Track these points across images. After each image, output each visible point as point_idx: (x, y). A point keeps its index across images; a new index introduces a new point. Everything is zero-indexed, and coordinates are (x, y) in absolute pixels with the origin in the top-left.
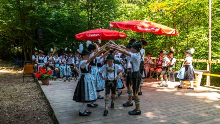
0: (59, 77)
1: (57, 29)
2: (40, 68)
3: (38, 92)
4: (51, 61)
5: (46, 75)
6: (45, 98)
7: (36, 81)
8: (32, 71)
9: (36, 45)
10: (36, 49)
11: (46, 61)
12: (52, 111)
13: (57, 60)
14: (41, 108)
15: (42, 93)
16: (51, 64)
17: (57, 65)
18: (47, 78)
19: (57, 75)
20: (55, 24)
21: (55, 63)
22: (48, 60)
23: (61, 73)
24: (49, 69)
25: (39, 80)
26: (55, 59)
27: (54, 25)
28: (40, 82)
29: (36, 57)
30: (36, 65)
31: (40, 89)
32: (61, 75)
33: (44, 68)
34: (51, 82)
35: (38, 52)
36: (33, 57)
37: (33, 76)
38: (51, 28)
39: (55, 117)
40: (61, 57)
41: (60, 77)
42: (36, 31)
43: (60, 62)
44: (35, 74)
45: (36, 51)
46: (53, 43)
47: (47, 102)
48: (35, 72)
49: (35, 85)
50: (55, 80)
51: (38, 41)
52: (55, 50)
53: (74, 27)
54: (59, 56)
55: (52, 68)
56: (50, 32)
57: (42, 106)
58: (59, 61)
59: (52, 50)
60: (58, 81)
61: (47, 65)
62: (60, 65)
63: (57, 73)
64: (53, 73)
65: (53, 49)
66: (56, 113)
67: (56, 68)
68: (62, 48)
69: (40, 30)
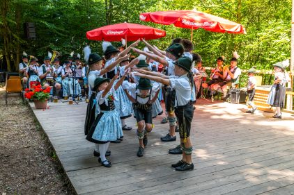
0: (61, 96)
1: (57, 24)
2: (32, 83)
3: (30, 121)
4: (48, 73)
5: (41, 94)
6: (41, 130)
7: (26, 104)
8: (20, 89)
9: (24, 47)
10: (25, 54)
11: (41, 73)
12: (52, 149)
13: (59, 70)
14: (35, 144)
15: (36, 121)
16: (49, 77)
17: (59, 79)
18: (42, 98)
19: (59, 94)
20: (55, 16)
21: (54, 77)
22: (44, 72)
23: (64, 90)
24: (46, 85)
25: (30, 101)
26: (54, 70)
27: (52, 17)
28: (32, 105)
29: (25, 66)
30: (25, 78)
31: (33, 115)
32: (65, 94)
33: (38, 83)
34: (49, 104)
35: (29, 58)
36: (21, 67)
37: (22, 96)
38: (48, 22)
39: (57, 158)
40: (65, 66)
41: (63, 98)
42: (25, 25)
43: (63, 73)
44: (25, 92)
45: (25, 57)
46: (51, 45)
47: (45, 136)
48: (23, 89)
49: (24, 109)
50: (56, 101)
51: (28, 40)
52: (55, 56)
53: (84, 20)
54: (61, 64)
55: (50, 83)
56: (46, 28)
57: (36, 141)
58: (60, 73)
59: (50, 55)
60: (61, 103)
61: (43, 79)
62: (63, 78)
63: (58, 91)
64: (52, 92)
65: (52, 53)
66: (59, 151)
67: (57, 84)
68: (66, 53)
69: (30, 25)
